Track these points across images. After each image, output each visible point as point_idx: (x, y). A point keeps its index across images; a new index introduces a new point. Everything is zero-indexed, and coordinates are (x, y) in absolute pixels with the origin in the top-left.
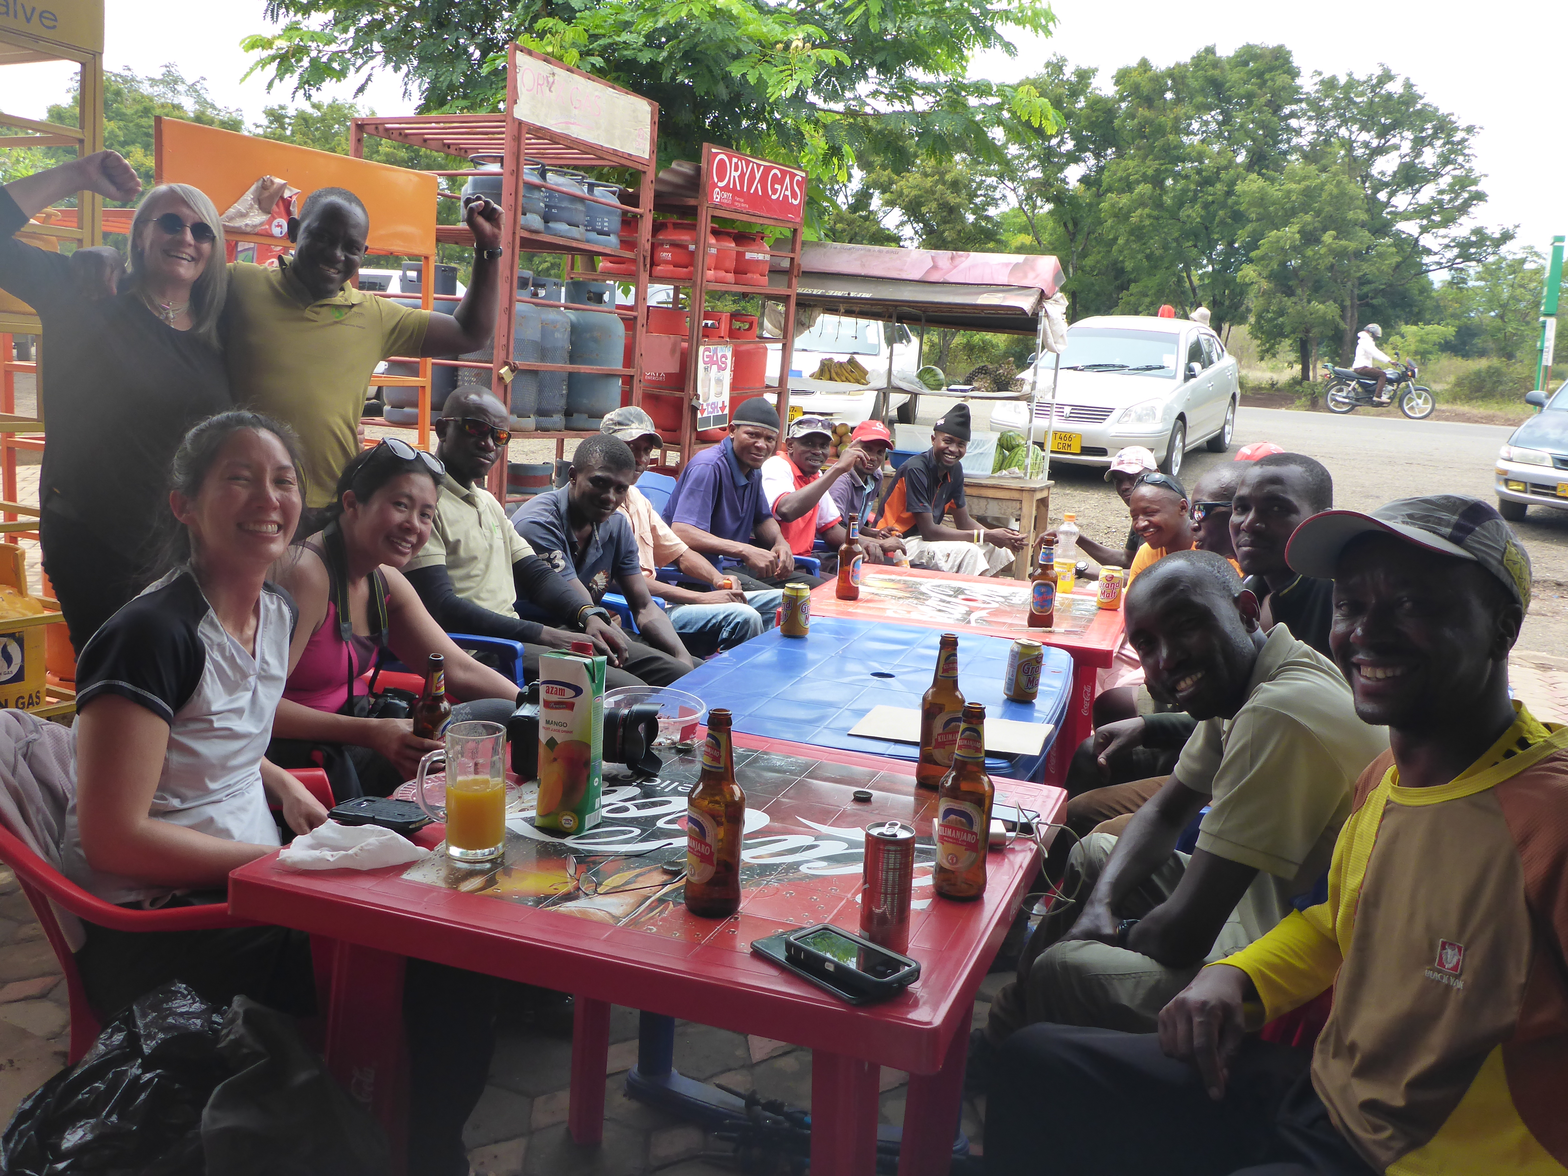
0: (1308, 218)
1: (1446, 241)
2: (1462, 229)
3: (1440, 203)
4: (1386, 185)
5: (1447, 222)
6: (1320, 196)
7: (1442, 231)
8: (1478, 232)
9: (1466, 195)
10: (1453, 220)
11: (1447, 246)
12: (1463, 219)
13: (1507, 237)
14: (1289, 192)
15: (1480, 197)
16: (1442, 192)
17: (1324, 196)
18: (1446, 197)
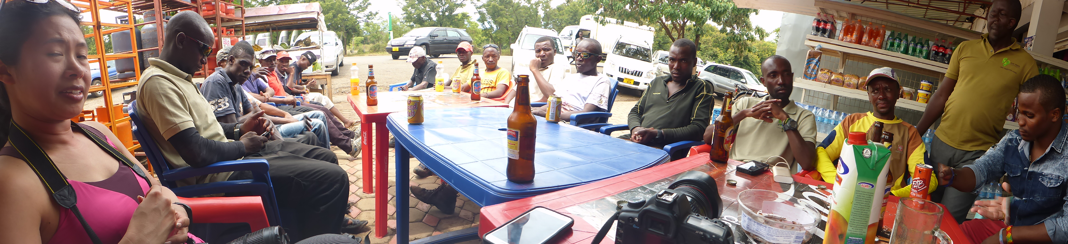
0: (334, 11)
1: (364, 15)
2: (367, 12)
3: (361, 6)
4: (347, 2)
5: (363, 10)
6: (335, 5)
7: (363, 12)
8: (370, 12)
9: (366, 4)
10: (365, 10)
11: (364, 16)
12: (366, 10)
13: (377, 13)
14: (328, 5)
15: (370, 4)
16: (361, 3)
17: (336, 5)
18: (362, 4)
